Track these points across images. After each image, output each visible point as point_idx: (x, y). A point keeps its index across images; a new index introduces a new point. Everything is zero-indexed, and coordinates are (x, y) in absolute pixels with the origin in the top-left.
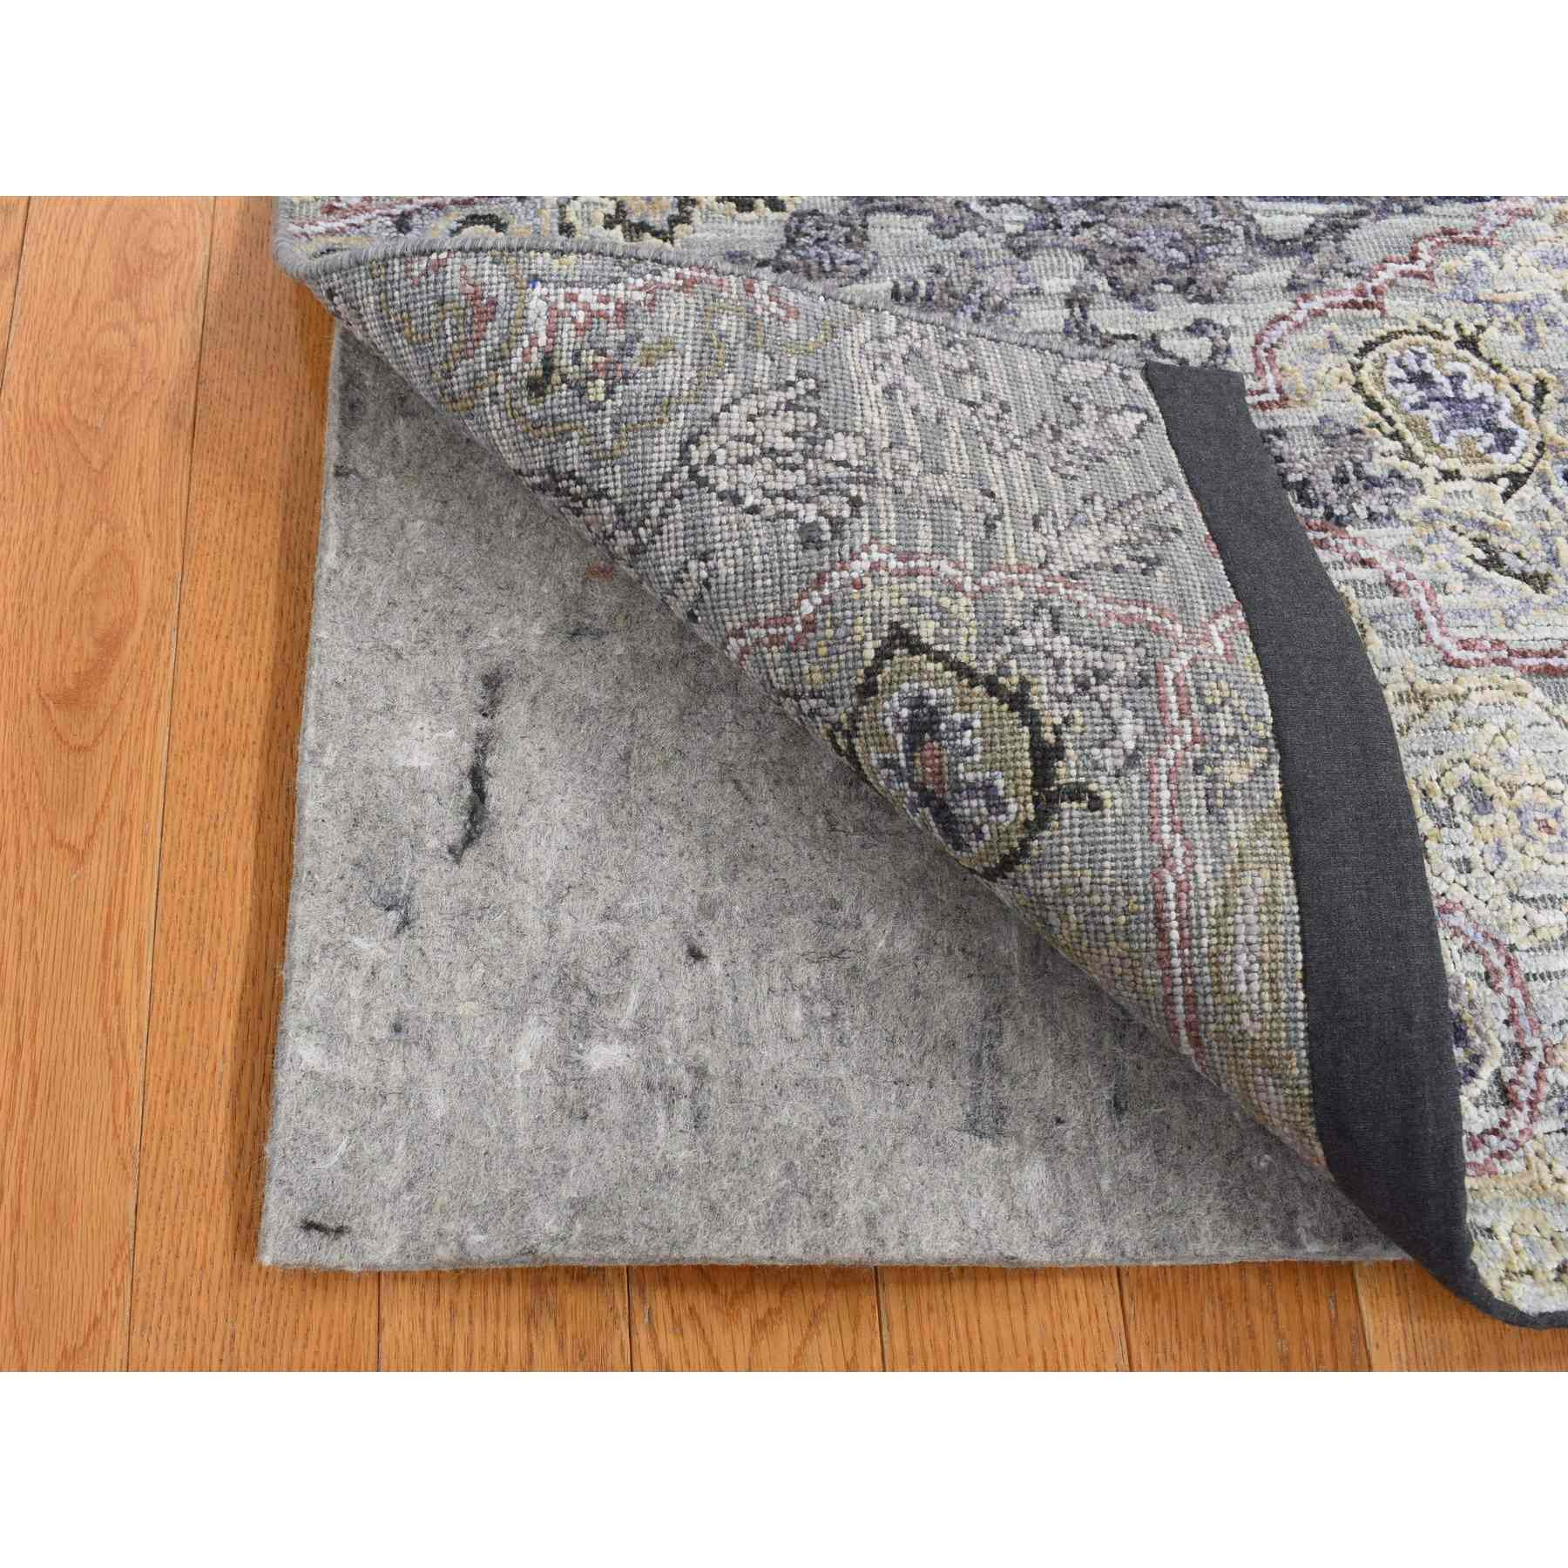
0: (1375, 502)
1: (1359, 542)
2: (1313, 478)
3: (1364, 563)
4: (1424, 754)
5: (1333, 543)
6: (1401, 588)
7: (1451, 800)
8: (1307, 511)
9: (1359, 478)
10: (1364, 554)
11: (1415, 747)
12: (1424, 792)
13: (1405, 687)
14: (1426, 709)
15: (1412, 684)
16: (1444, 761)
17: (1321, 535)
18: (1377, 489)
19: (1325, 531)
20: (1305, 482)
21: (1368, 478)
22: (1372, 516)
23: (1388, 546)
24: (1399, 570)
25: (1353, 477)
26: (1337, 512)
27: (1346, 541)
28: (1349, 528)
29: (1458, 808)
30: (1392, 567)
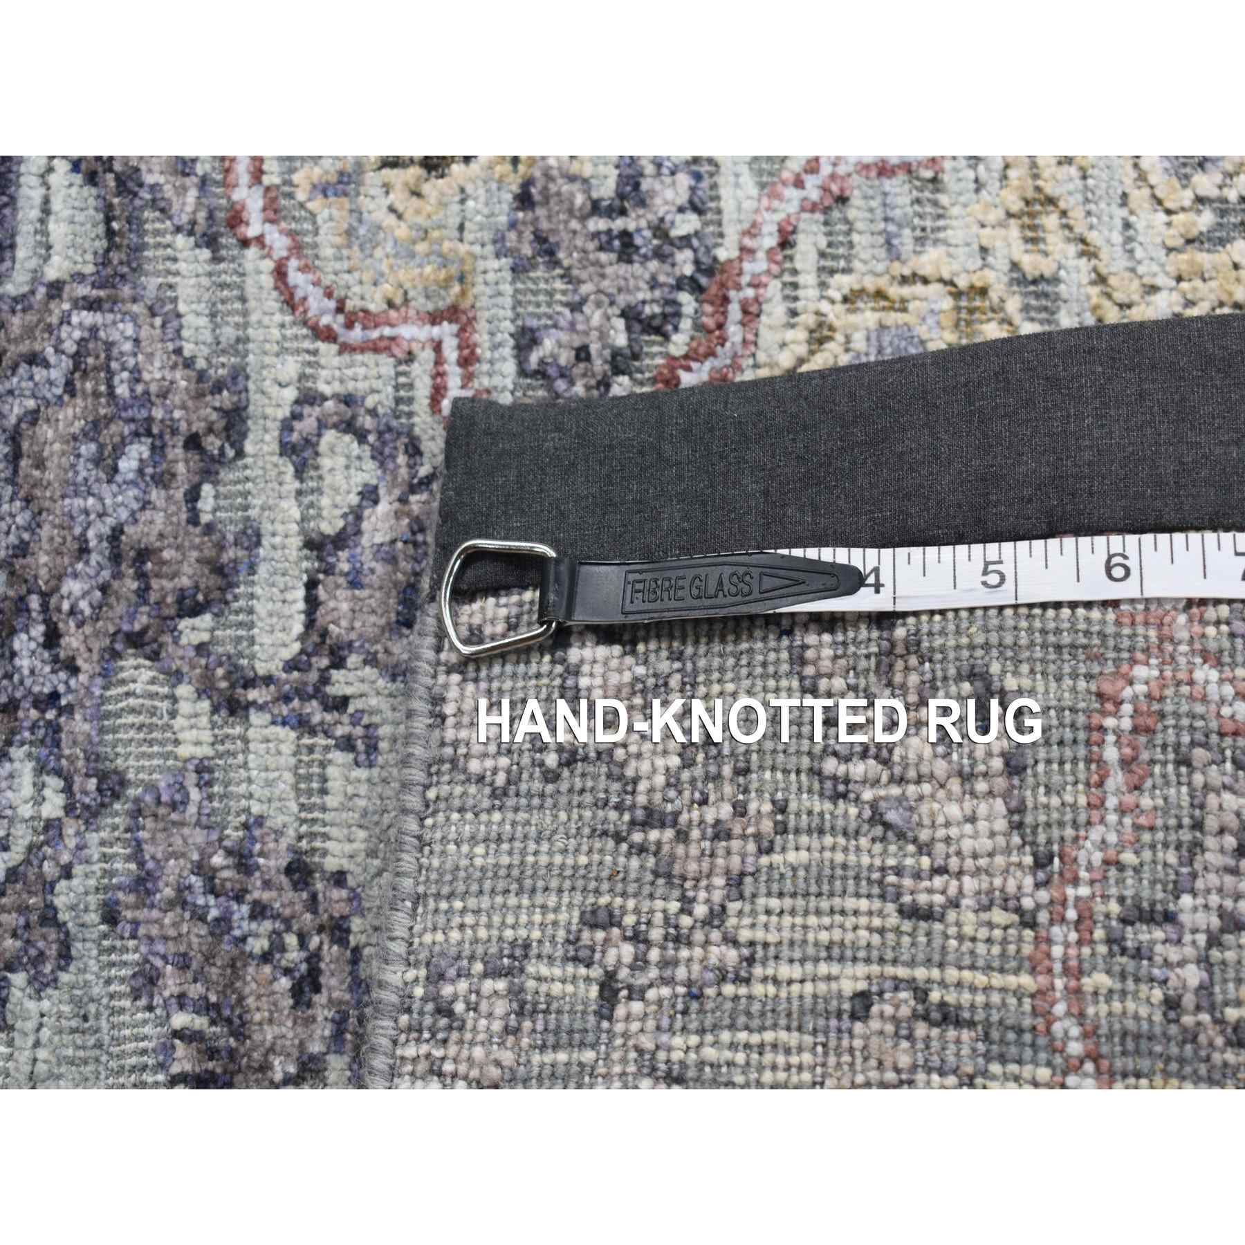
0: (669, 194)
1: (748, 242)
2: (622, 300)
3: (786, 242)
4: (1127, 225)
5: (750, 293)
6: (835, 188)
7: (1200, 200)
8: (686, 324)
9: (623, 212)
10: (770, 240)
11: (1117, 238)
12: (1189, 241)
13: (1014, 231)
14: (1051, 201)
15: (1010, 215)
16: (1139, 196)
17: (734, 311)
18: (645, 185)
19: (726, 300)
20: (631, 315)
21: (621, 196)
22: (696, 207)
23: (754, 192)
24: (799, 184)
25: (619, 224)
26: (688, 270)
27: (747, 266)
28: (722, 254)
29: (1214, 193)
30: (792, 193)
